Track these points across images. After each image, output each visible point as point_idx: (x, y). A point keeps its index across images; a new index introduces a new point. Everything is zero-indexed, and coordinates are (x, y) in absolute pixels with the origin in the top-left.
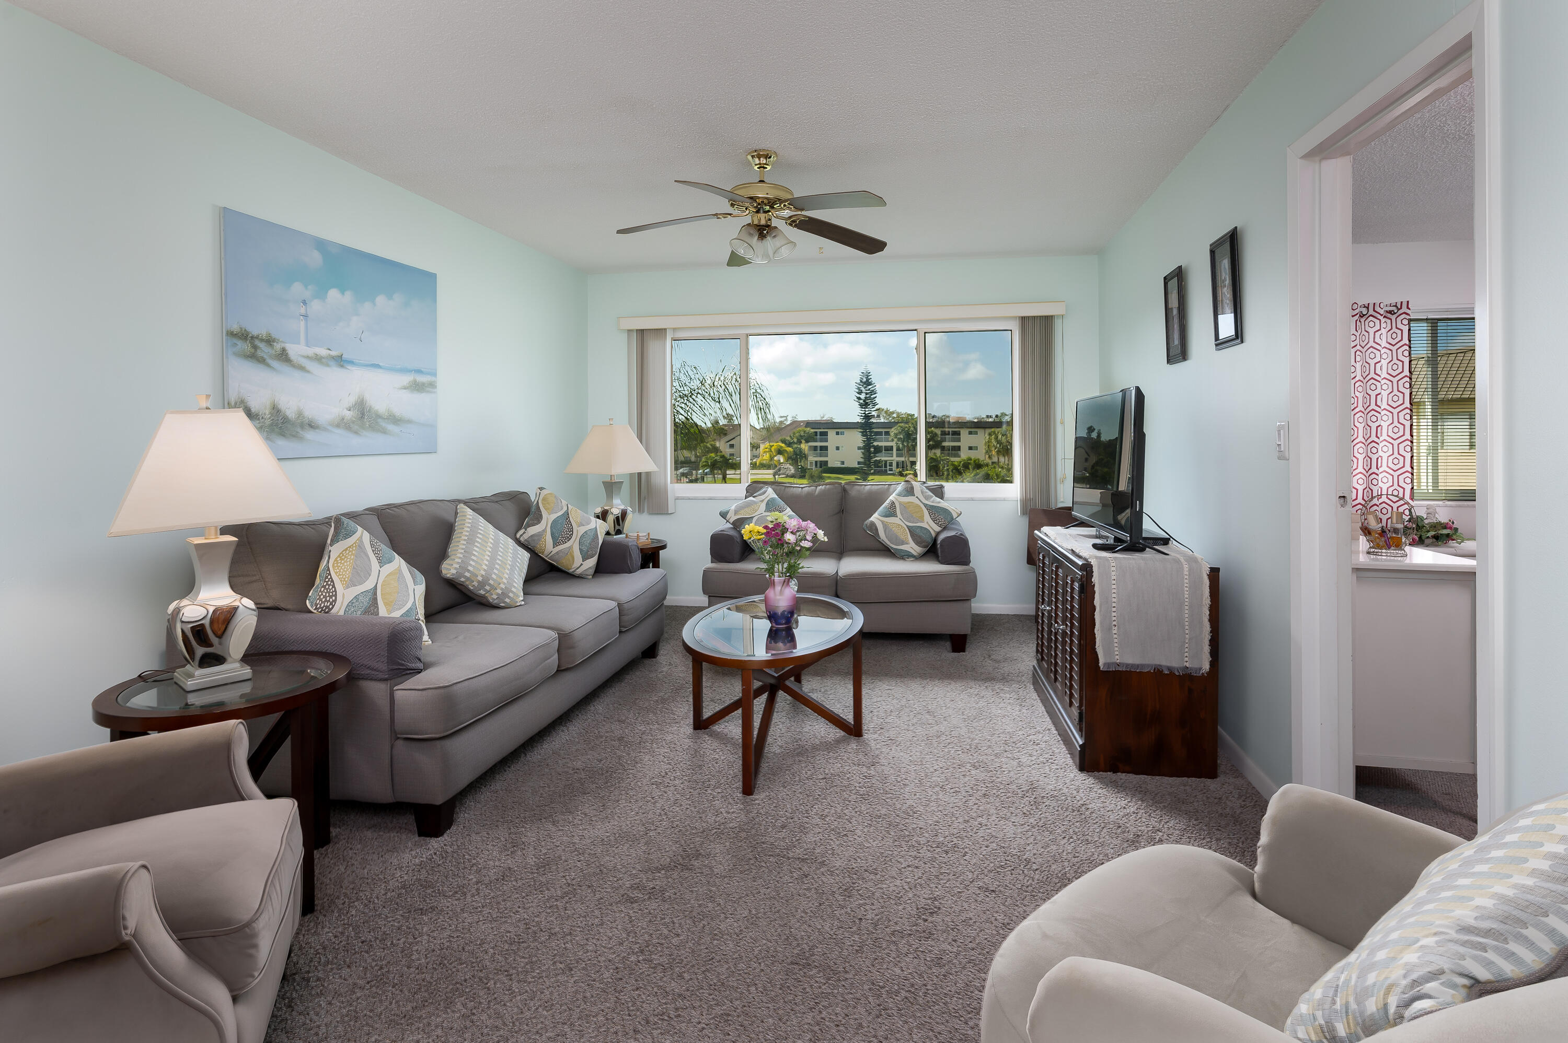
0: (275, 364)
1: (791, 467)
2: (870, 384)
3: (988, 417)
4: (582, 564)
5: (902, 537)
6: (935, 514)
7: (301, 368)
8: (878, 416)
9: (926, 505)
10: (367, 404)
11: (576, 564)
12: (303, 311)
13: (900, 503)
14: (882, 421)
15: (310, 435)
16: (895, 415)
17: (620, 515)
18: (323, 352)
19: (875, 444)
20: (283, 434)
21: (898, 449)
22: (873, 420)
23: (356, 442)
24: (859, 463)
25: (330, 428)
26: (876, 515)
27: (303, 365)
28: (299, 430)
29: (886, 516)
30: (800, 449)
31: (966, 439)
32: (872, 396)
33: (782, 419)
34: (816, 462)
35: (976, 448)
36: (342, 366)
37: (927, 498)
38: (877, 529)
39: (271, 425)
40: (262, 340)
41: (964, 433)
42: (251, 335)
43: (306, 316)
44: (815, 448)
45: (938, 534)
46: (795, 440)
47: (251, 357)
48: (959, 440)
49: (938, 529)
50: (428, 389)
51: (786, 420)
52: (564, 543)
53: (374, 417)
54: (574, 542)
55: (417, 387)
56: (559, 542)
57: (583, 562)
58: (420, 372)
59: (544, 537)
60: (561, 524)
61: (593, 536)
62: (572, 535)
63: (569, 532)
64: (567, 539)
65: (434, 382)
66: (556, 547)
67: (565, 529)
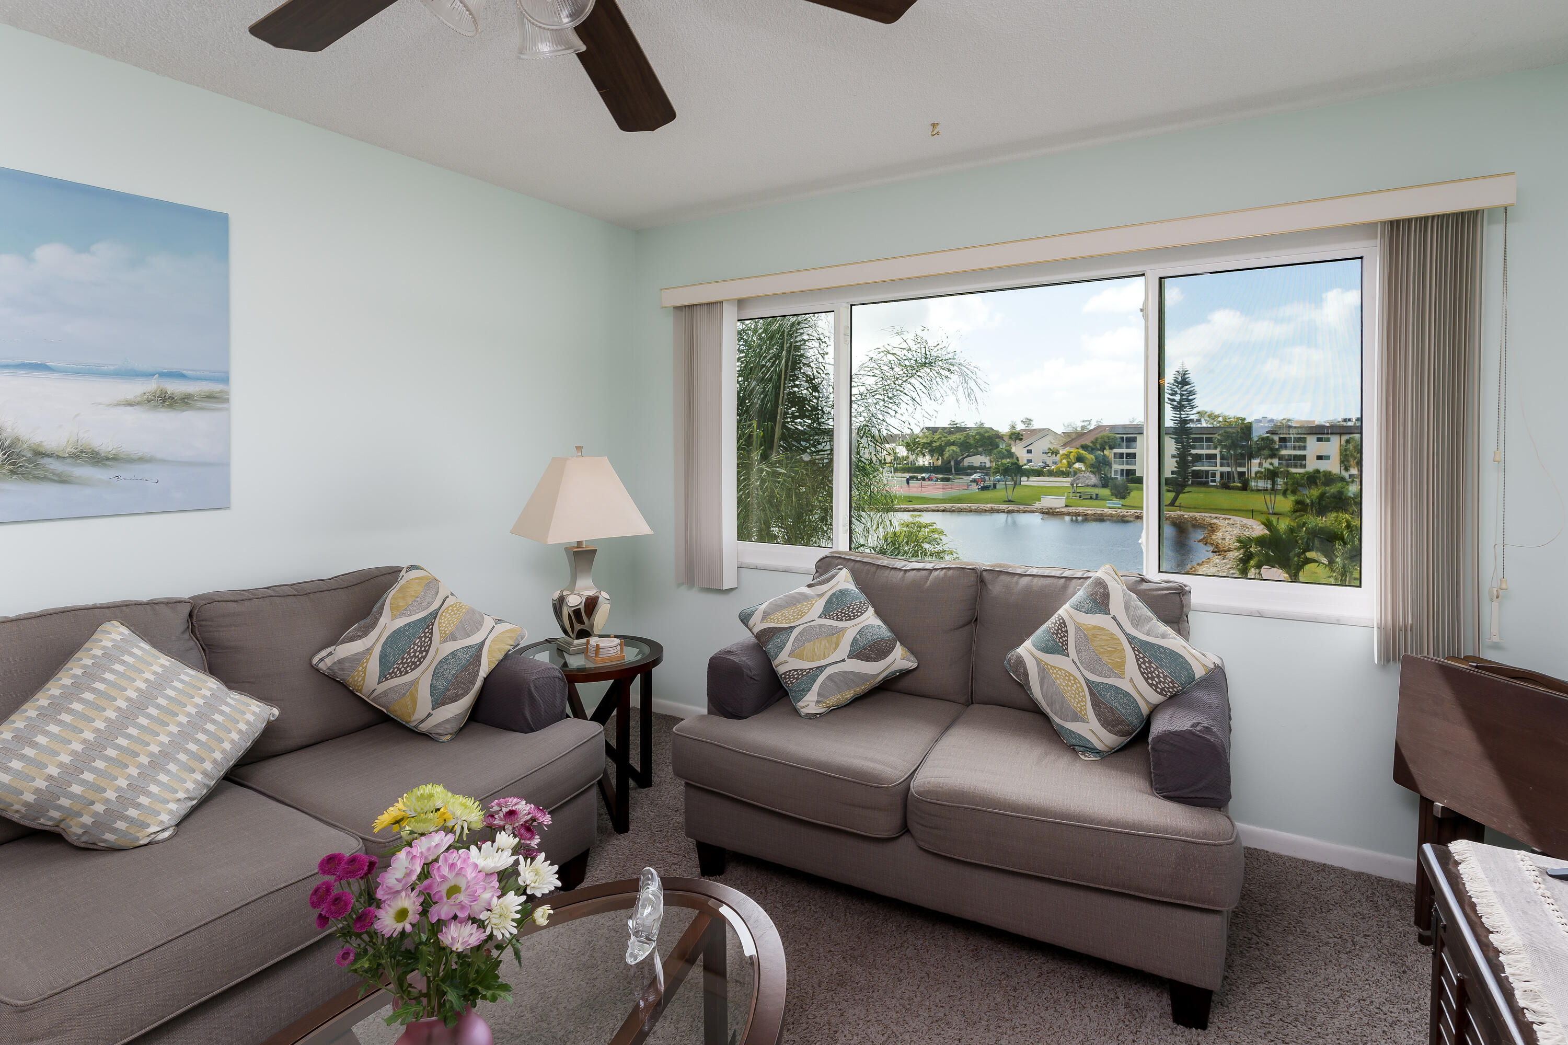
1: (1092, 476)
2: (1188, 384)
3: (1345, 420)
4: (429, 715)
5: (1074, 703)
6: (1150, 662)
8: (1199, 421)
9: (1131, 639)
10: (5, 435)
11: (420, 714)
13: (1078, 627)
14: (1204, 425)
16: (1221, 419)
17: (582, 607)
19: (1193, 451)
21: (1222, 458)
22: (1192, 425)
24: (1173, 473)
26: (1028, 644)
29: (1047, 650)
30: (1104, 455)
31: (1313, 447)
32: (1190, 398)
33: (1085, 424)
34: (1122, 470)
35: (1328, 458)
37: (1137, 622)
38: (1026, 675)
41: (1311, 441)
44: (1121, 456)
45: (1155, 709)
46: (1098, 447)
48: (1304, 448)
49: (1155, 698)
50: (199, 404)
51: (1089, 424)
52: (403, 673)
53: (29, 455)
54: (423, 672)
55: (166, 401)
56: (394, 670)
57: (433, 710)
58: (180, 376)
59: (363, 663)
60: (409, 636)
61: (468, 660)
62: (424, 658)
63: (421, 652)
64: (411, 666)
65: (219, 392)
66: (387, 679)
67: (413, 648)
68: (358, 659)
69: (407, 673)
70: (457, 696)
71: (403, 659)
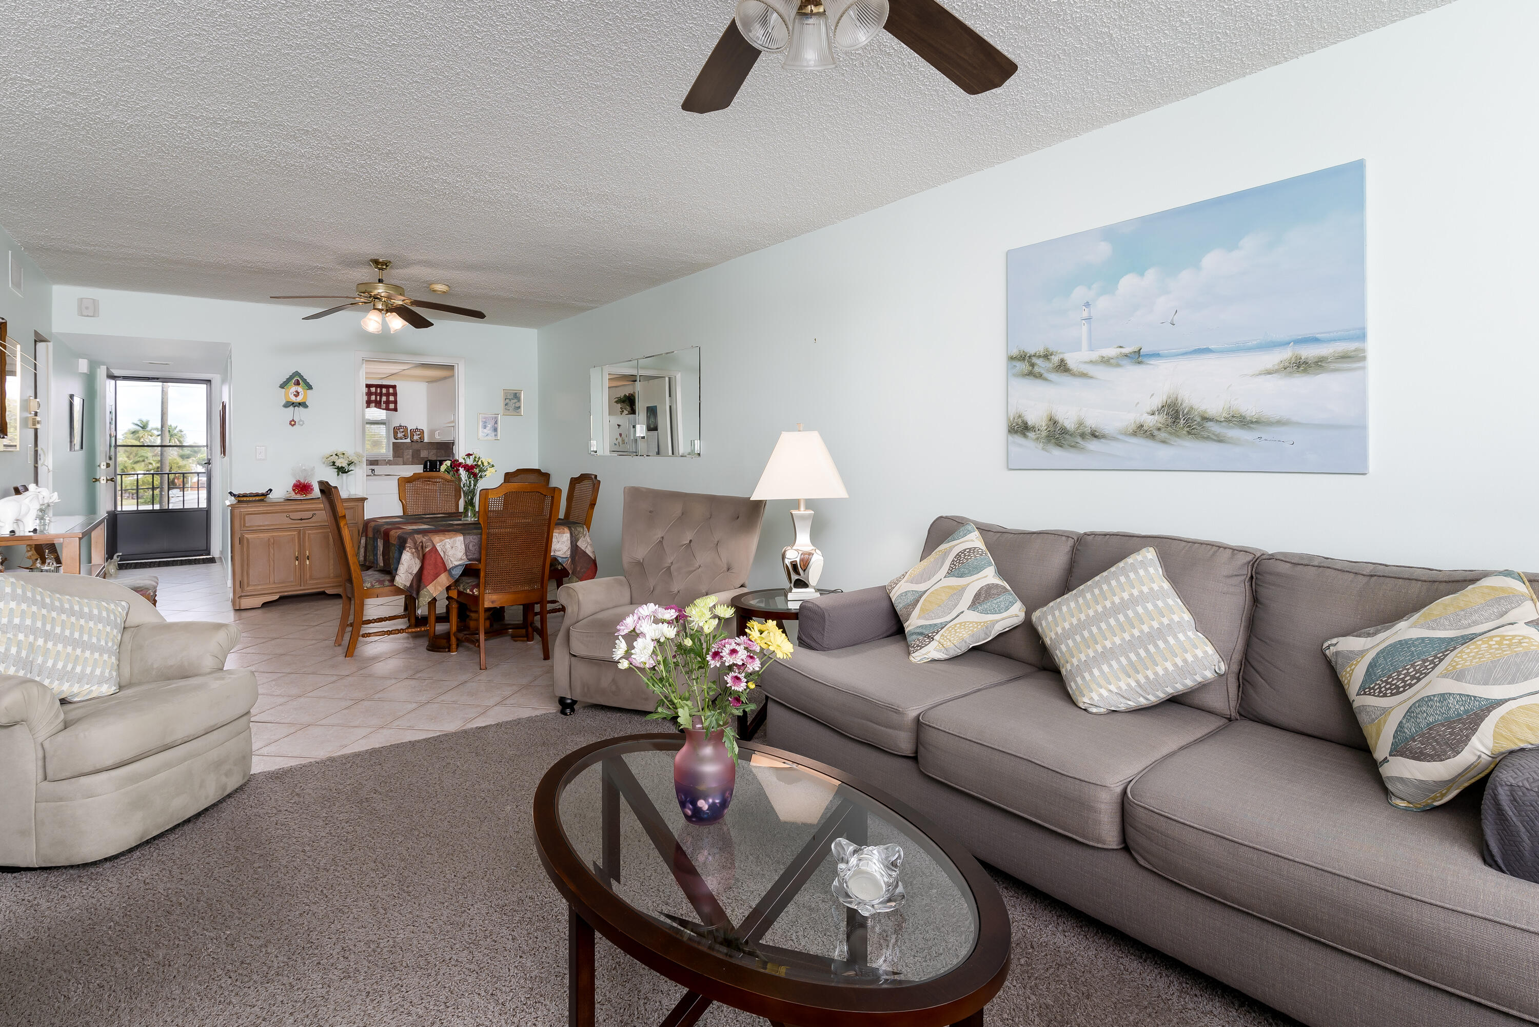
0: (1053, 376)
7: (1084, 375)
10: (1184, 405)
12: (1085, 314)
15: (1093, 445)
18: (1112, 352)
20: (1059, 445)
23: (1163, 453)
25: (1120, 437)
27: (1085, 372)
28: (1079, 440)
36: (1140, 363)
39: (1048, 436)
40: (1039, 357)
42: (1029, 355)
43: (1089, 319)
47: (1028, 375)
52: (1382, 694)
53: (1199, 420)
54: (1400, 704)
55: (1301, 366)
56: (1375, 686)
57: (1390, 756)
58: (1315, 340)
59: (1352, 664)
60: (1413, 653)
61: (1459, 714)
62: (1411, 686)
63: (1413, 678)
64: (1392, 690)
65: (1355, 351)
66: (1365, 694)
67: (1408, 669)
68: (1352, 657)
69: (1385, 695)
70: (1421, 753)
71: (1389, 677)
